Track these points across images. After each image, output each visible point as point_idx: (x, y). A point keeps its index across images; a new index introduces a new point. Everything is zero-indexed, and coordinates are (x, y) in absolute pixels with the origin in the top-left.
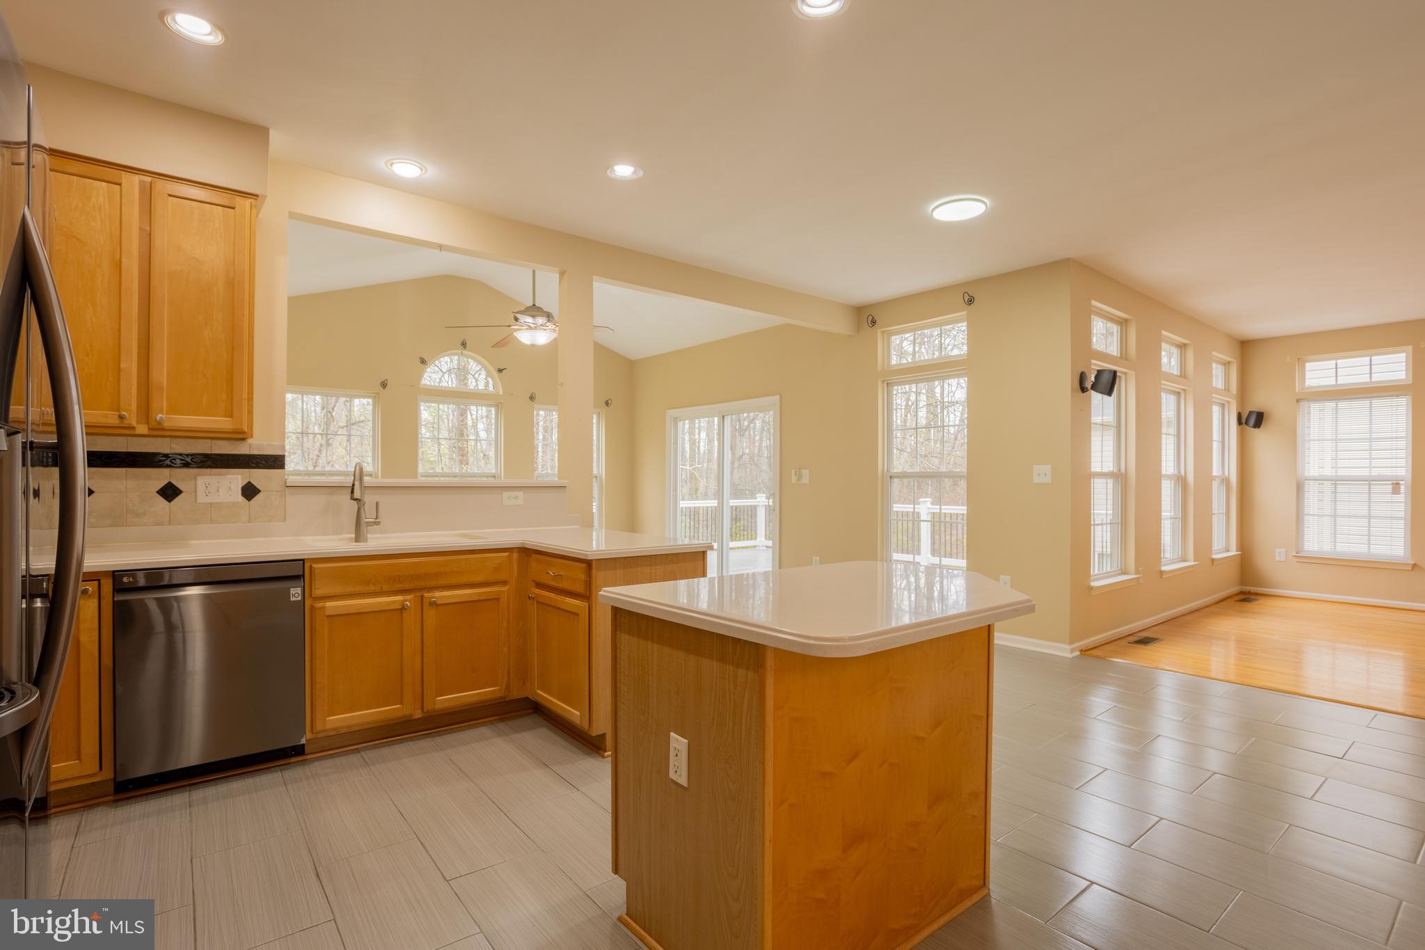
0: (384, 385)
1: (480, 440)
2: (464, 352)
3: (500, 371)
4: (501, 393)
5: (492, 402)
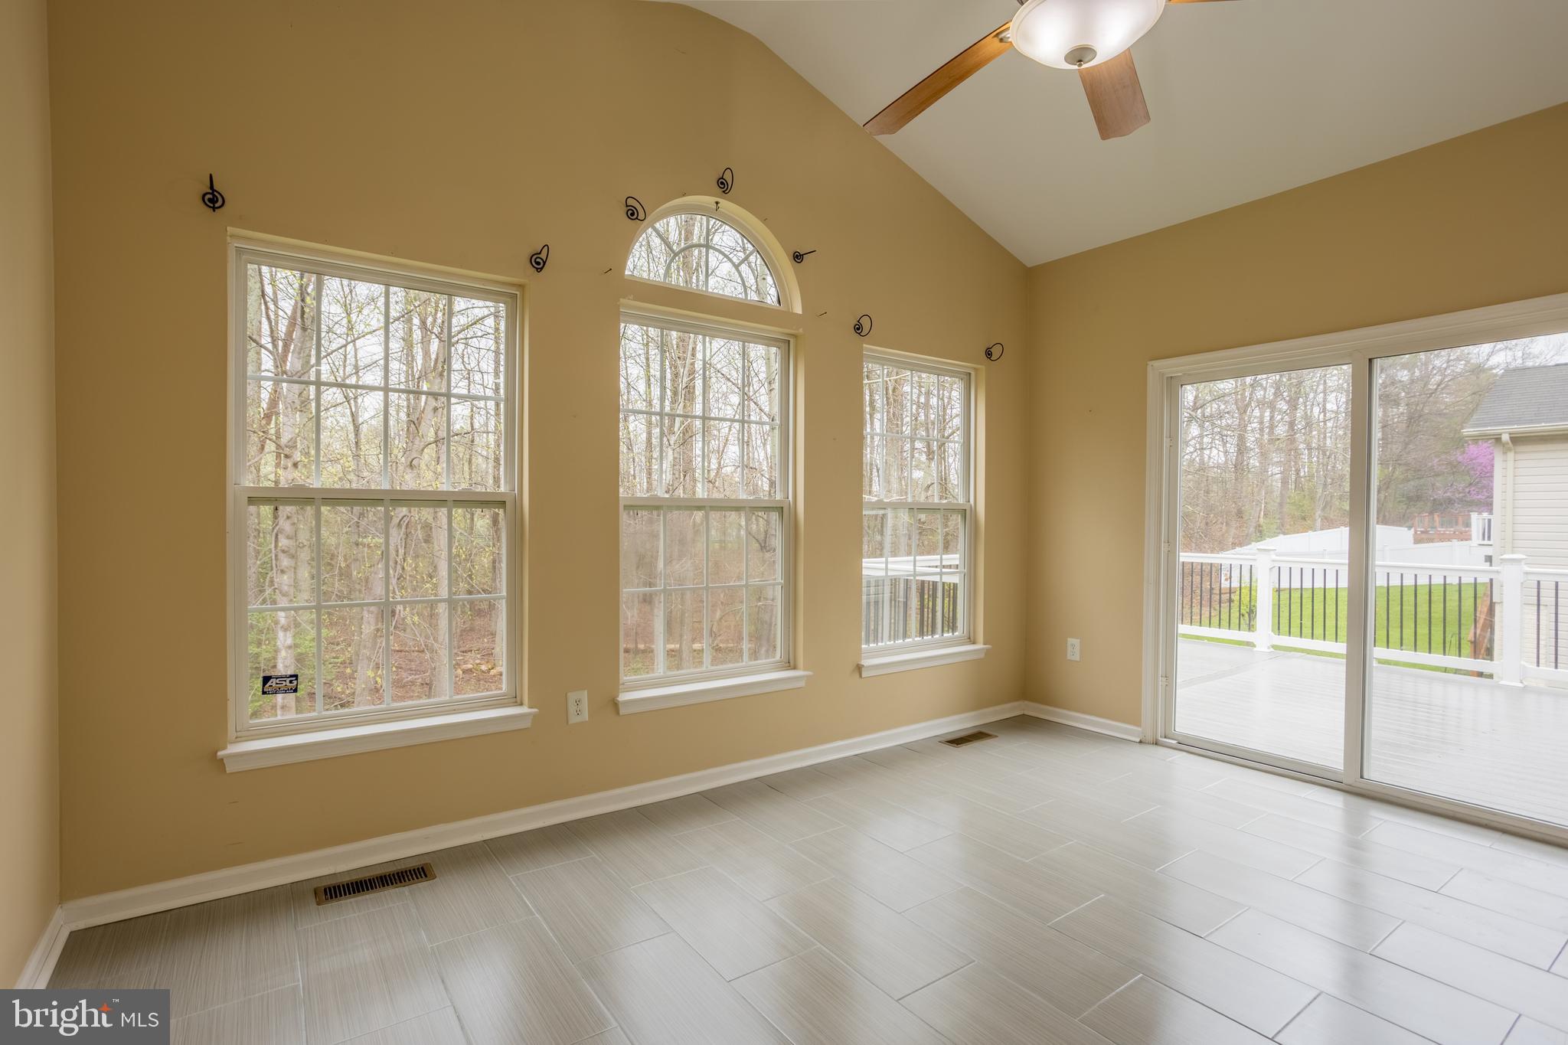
0: (538, 262)
1: (749, 422)
2: (724, 203)
3: (798, 257)
4: (798, 309)
5: (775, 331)
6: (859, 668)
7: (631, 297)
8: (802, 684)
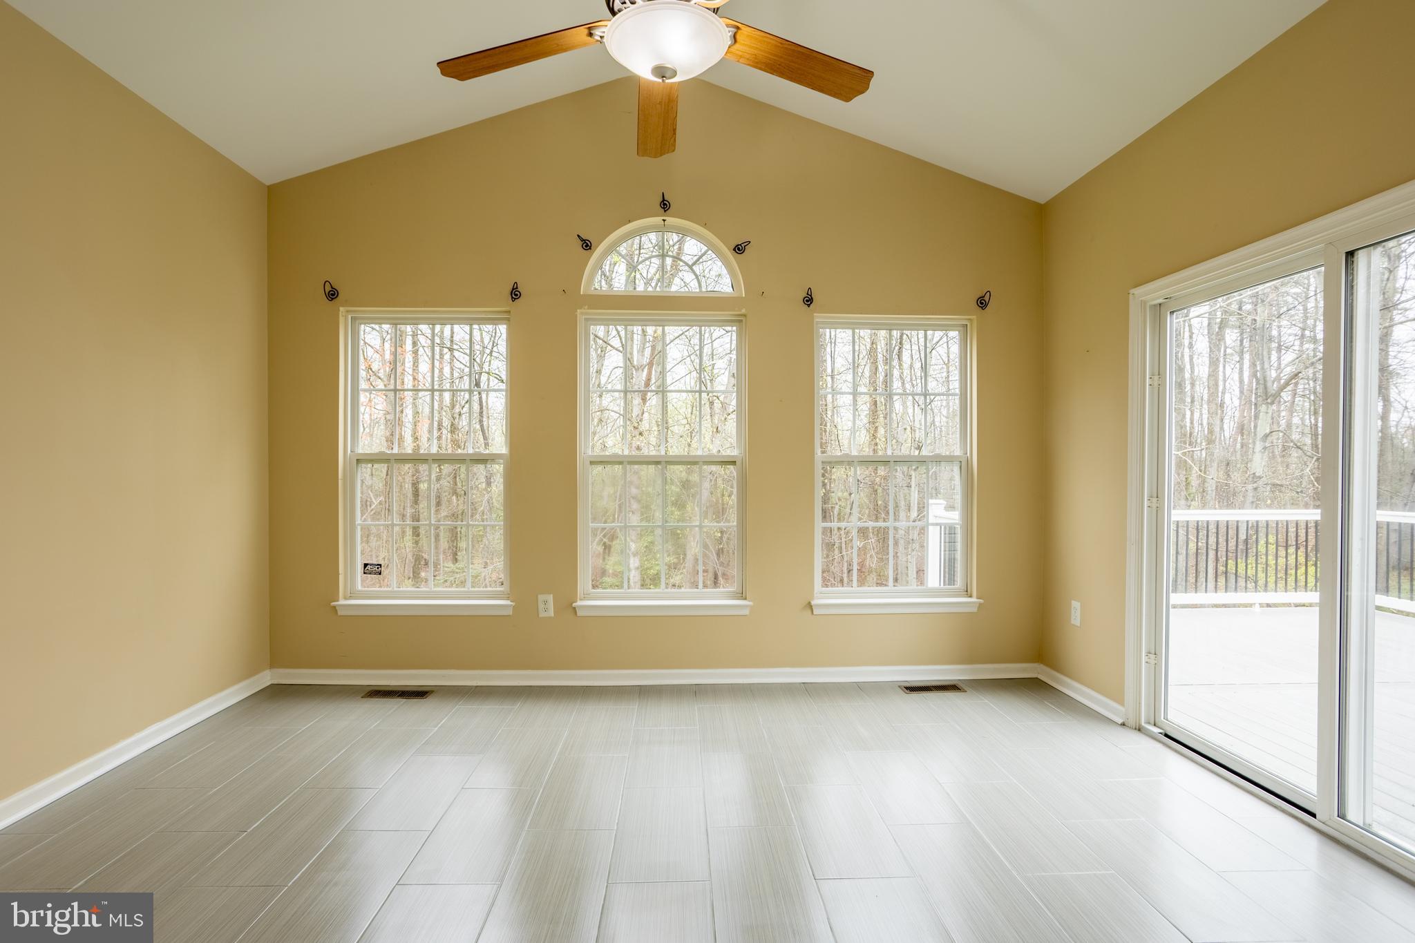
0: (515, 294)
2: (669, 219)
3: (740, 249)
4: (747, 296)
5: (726, 315)
6: (810, 606)
7: (586, 307)
8: (746, 612)
